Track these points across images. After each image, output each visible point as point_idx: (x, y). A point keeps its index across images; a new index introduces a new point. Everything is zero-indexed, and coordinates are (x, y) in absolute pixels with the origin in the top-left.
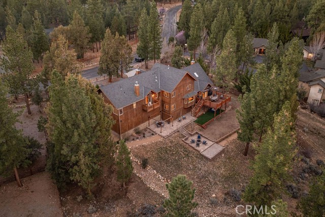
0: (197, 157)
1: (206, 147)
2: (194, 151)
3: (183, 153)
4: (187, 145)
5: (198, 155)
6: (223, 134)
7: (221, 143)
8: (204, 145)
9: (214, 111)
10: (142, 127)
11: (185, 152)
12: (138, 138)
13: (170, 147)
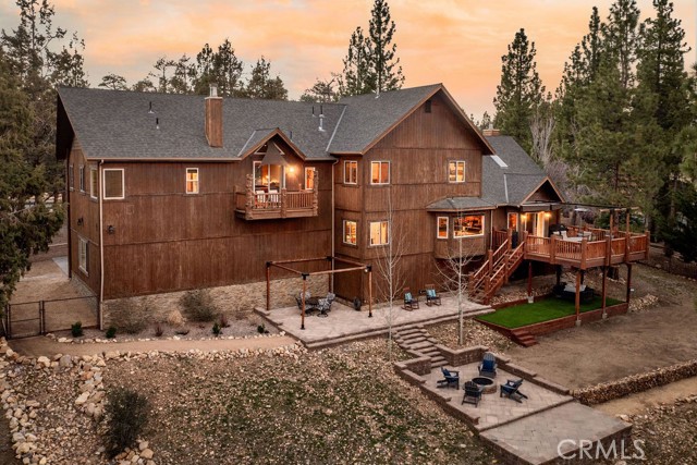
0: (452, 450)
1: (518, 410)
2: (443, 417)
3: (381, 419)
4: (415, 389)
5: (461, 439)
6: (620, 372)
7: (609, 407)
8: (509, 403)
9: (572, 295)
10: (225, 296)
11: (389, 420)
12: (184, 334)
13: (324, 385)
